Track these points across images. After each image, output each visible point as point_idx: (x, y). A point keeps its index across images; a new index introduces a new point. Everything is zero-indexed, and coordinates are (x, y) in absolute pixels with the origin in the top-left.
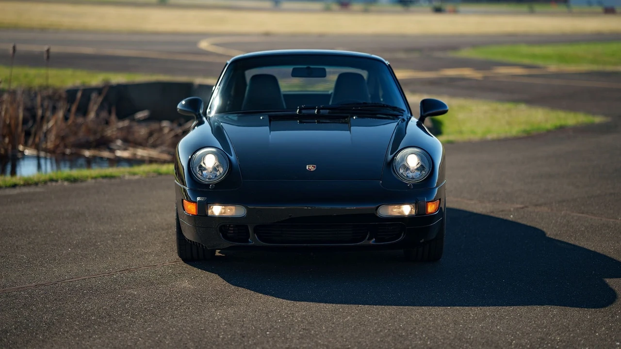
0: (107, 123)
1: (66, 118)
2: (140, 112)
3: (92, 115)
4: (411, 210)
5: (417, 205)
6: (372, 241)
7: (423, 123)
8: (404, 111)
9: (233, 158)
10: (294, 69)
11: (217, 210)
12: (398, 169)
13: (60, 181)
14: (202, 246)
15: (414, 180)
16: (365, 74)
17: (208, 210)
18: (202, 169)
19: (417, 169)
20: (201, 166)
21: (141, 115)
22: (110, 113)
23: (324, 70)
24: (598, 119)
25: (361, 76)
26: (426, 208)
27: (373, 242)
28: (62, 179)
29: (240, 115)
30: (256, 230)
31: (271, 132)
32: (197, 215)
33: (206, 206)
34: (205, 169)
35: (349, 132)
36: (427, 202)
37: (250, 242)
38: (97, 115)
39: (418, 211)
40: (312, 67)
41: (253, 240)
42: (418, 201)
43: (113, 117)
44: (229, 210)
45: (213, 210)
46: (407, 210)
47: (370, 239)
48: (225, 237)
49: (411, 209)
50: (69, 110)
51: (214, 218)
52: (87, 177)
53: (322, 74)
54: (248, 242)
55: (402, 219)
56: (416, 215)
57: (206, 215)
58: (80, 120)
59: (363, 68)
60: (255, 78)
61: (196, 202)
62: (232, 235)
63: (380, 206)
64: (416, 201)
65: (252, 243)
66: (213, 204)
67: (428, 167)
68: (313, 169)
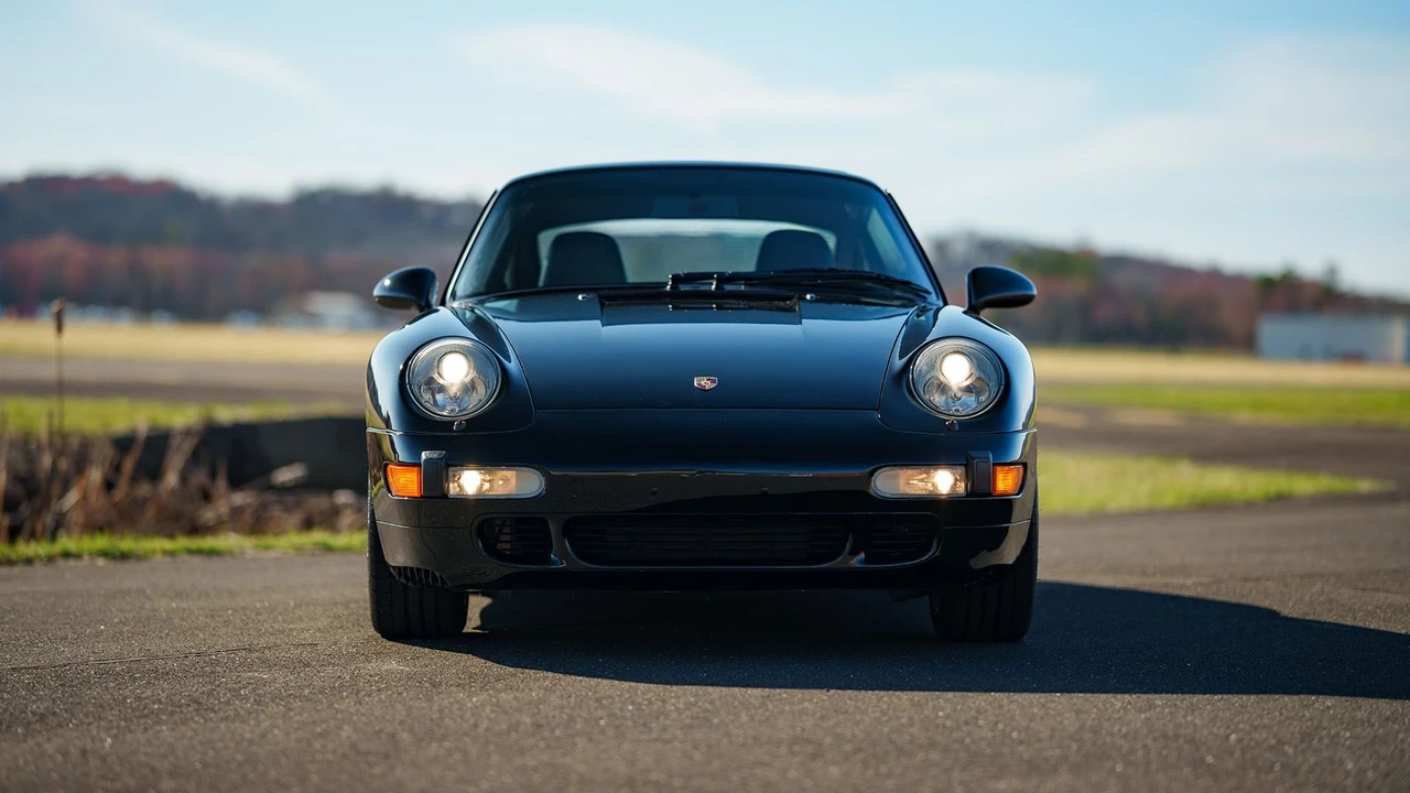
0: (207, 497)
1: (109, 485)
2: (285, 469)
3: (171, 479)
4: (955, 484)
5: (970, 473)
6: (857, 561)
8: (929, 293)
9: (513, 366)
11: (471, 482)
12: (921, 390)
13: (86, 558)
14: (435, 578)
15: (963, 413)
16: (828, 235)
17: (447, 481)
18: (433, 386)
19: (968, 389)
20: (431, 381)
21: (286, 475)
22: (213, 475)
24: (1365, 486)
25: (817, 238)
26: (992, 480)
27: (861, 562)
28: (91, 554)
30: (568, 529)
31: (607, 327)
32: (422, 497)
33: (444, 472)
34: (442, 389)
35: (798, 326)
37: (554, 563)
38: (184, 479)
39: (972, 486)
41: (562, 558)
42: (973, 459)
43: (221, 484)
44: (501, 482)
45: (462, 481)
46: (944, 481)
47: (854, 552)
48: (492, 551)
49: (956, 480)
50: (117, 468)
51: (463, 502)
52: (154, 552)
54: (549, 561)
55: (930, 503)
56: (967, 496)
57: (445, 496)
58: (144, 489)
61: (419, 465)
62: (508, 546)
63: (880, 469)
64: (967, 460)
65: (560, 563)
66: (461, 466)
67: (996, 382)
68: (709, 386)
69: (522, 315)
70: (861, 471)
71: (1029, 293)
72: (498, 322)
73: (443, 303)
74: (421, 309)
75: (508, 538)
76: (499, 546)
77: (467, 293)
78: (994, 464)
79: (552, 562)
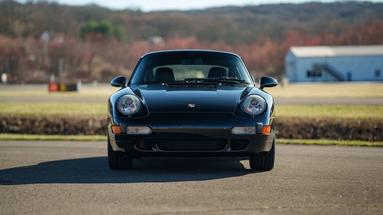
5: (257, 128)
8: (250, 83)
9: (143, 101)
17: (127, 130)
26: (262, 130)
30: (157, 142)
31: (167, 92)
32: (121, 134)
33: (126, 128)
35: (215, 92)
39: (257, 131)
47: (227, 148)
48: (138, 147)
56: (256, 134)
57: (126, 133)
61: (120, 126)
62: (142, 146)
63: (234, 127)
64: (256, 125)
65: (155, 150)
66: (130, 126)
67: (264, 106)
68: (192, 106)
69: (148, 89)
70: (229, 127)
71: (275, 83)
72: (140, 90)
73: (128, 86)
74: (122, 87)
75: (142, 144)
76: (140, 146)
77: (134, 83)
78: (263, 126)
79: (153, 150)
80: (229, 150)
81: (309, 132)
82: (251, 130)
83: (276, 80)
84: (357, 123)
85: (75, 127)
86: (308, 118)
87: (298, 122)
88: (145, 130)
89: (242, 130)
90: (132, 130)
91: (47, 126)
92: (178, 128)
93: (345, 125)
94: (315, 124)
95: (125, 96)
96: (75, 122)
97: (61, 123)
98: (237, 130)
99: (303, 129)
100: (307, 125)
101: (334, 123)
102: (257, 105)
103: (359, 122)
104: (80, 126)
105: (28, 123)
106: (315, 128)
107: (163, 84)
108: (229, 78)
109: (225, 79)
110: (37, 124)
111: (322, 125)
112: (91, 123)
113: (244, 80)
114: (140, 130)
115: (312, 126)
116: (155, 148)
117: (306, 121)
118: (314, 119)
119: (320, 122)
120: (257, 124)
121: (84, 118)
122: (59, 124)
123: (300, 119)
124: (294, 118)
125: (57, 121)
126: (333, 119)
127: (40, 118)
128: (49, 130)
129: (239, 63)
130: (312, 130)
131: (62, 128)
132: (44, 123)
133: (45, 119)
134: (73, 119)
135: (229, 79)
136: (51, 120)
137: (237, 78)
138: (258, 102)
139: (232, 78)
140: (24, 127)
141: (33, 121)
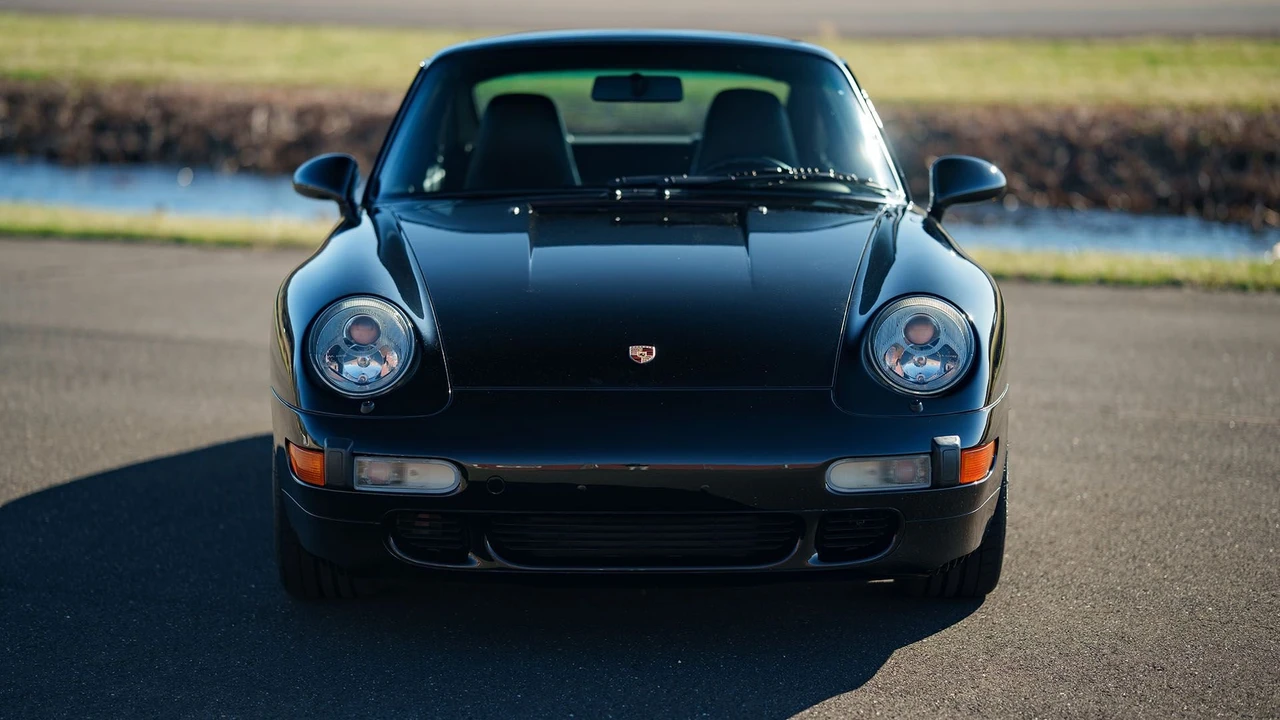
5: (936, 460)
6: (811, 559)
7: (940, 222)
9: (426, 325)
10: (599, 82)
15: (925, 387)
16: (780, 90)
17: (353, 472)
23: (677, 82)
25: (769, 98)
29: (459, 202)
31: (535, 249)
32: (326, 486)
33: (349, 463)
35: (743, 248)
36: (962, 450)
37: (473, 562)
39: (937, 475)
40: (645, 73)
41: (481, 555)
42: (938, 447)
53: (672, 92)
54: (466, 561)
56: (931, 487)
57: (351, 487)
59: (777, 76)
60: (500, 101)
61: (323, 452)
63: (833, 461)
64: (933, 448)
65: (477, 563)
66: (369, 456)
67: (964, 349)
68: (645, 359)
70: (815, 462)
73: (367, 208)
79: (470, 562)
80: (814, 561)
81: (1051, 164)
82: (909, 473)
83: (994, 169)
84: (1226, 126)
85: (203, 131)
86: (1044, 106)
87: (1010, 124)
88: (436, 477)
89: (872, 472)
90: (376, 472)
91: (101, 126)
92: (584, 468)
93: (1182, 133)
94: (1073, 132)
95: (348, 304)
96: (202, 115)
97: (152, 115)
98: (849, 476)
99: (1031, 152)
100: (1043, 135)
101: (1146, 126)
102: (936, 348)
103: (1236, 123)
104: (221, 129)
105: (30, 113)
106: (1074, 149)
107: (517, 211)
108: (799, 171)
109: (783, 179)
110: (64, 117)
111: (1101, 134)
112: (259, 120)
113: (864, 177)
114: (414, 473)
115: (1063, 140)
116: (483, 554)
117: (1040, 118)
118: (1070, 113)
119: (1094, 122)
120: (935, 445)
121: (234, 97)
122: (143, 120)
123: (1015, 109)
124: (995, 108)
125: (139, 110)
126: (1140, 112)
127: (74, 95)
128: (108, 142)
129: (841, 92)
130: (1062, 157)
131: (156, 137)
132: (87, 118)
133: (91, 98)
134: (194, 102)
135: (800, 178)
136: (116, 102)
137: (832, 175)
138: (936, 332)
139: (813, 171)
140: (15, 129)
141: (49, 106)
